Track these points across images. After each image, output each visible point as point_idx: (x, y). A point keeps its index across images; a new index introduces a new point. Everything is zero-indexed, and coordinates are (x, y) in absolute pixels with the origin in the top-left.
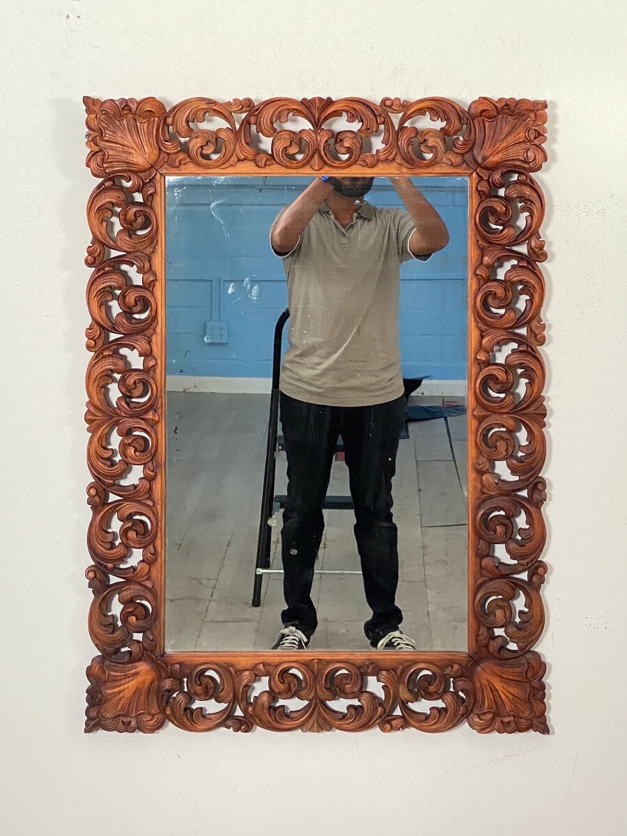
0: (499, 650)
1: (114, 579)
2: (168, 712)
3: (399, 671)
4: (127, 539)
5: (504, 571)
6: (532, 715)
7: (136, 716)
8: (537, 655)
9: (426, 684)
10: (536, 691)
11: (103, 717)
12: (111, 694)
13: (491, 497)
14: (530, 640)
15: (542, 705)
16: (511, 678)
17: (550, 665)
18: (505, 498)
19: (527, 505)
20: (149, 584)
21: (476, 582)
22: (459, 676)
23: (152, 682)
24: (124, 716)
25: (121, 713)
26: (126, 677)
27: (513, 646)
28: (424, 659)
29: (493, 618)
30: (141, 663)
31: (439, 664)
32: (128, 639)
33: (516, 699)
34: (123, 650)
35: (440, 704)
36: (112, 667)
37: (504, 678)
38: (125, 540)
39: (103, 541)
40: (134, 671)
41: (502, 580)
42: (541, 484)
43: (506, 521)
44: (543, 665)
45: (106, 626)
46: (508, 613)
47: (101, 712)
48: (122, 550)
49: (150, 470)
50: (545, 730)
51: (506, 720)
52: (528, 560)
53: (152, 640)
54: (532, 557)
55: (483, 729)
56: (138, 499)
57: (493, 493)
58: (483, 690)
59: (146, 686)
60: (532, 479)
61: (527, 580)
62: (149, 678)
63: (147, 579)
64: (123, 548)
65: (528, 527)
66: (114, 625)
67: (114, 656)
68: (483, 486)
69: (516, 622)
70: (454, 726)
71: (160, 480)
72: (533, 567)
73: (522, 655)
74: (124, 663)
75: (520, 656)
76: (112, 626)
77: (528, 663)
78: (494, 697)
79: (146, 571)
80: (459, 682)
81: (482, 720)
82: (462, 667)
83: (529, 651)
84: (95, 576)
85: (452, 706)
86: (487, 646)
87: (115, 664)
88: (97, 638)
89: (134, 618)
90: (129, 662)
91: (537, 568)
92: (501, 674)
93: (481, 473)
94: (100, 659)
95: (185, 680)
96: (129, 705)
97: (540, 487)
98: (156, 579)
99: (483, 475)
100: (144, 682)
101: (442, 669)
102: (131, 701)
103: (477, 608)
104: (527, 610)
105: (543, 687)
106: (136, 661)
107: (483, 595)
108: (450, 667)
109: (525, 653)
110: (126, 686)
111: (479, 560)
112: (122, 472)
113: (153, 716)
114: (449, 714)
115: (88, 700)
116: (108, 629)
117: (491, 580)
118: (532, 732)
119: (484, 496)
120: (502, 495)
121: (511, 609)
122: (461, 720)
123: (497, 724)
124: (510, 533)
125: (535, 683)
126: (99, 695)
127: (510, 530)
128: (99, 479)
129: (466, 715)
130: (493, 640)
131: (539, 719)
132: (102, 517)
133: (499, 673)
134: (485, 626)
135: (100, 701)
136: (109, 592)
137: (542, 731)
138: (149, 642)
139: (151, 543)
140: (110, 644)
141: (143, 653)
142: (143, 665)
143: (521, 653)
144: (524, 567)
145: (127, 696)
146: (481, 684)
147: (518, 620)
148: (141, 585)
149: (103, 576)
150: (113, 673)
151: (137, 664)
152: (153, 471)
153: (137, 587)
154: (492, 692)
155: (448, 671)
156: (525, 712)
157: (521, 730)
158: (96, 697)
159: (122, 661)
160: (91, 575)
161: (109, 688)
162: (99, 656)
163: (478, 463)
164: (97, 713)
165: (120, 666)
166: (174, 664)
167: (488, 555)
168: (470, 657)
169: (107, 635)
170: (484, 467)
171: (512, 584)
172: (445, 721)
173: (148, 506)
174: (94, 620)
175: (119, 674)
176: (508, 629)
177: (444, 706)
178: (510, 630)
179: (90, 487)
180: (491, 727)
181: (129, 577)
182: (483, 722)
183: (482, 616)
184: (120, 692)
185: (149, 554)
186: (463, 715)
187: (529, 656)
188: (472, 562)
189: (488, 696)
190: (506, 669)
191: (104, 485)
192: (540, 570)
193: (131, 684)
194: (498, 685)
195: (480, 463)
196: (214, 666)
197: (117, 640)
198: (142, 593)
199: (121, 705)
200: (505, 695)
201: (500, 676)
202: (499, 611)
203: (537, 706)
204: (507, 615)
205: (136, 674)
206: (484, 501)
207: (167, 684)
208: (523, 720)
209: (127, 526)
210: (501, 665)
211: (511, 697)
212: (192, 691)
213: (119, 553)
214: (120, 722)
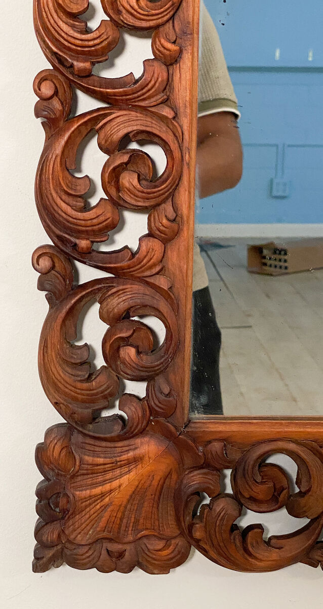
1: (87, 273)
2: (198, 534)
4: (118, 189)
7: (134, 542)
11: (69, 541)
12: (85, 499)
20: (162, 282)
23: (168, 475)
24: (110, 540)
25: (105, 534)
26: (116, 466)
30: (146, 439)
32: (116, 393)
34: (106, 414)
36: (88, 447)
38: (113, 192)
39: (69, 194)
40: (131, 454)
45: (75, 365)
47: (67, 532)
48: (109, 213)
49: (169, 41)
53: (168, 395)
56: (143, 104)
59: (155, 483)
62: (162, 468)
63: (158, 273)
64: (109, 207)
66: (87, 364)
67: (91, 426)
71: (189, 64)
74: (111, 440)
76: (86, 366)
79: (158, 255)
84: (53, 267)
87: (92, 441)
88: (57, 389)
89: (132, 351)
90: (120, 438)
94: (63, 430)
95: (228, 472)
96: (121, 520)
98: (178, 272)
100: (151, 476)
102: (123, 513)
106: (134, 436)
110: (115, 484)
112: (109, 44)
113: (168, 540)
115: (39, 510)
116: (80, 373)
126: (62, 501)
128: (61, 61)
132: (67, 143)
135: (65, 511)
136: (82, 297)
138: (162, 397)
139: (167, 198)
140: (83, 401)
141: (149, 421)
142: (148, 443)
145: (117, 502)
148: (148, 283)
149: (67, 266)
150: (89, 459)
151: (138, 441)
152: (174, 42)
153: (137, 288)
158: (57, 506)
159: (108, 435)
160: (45, 263)
161: (81, 488)
162: (59, 426)
164: (59, 536)
165: (104, 444)
166: (210, 442)
169: (79, 385)
173: (163, 118)
174: (52, 353)
175: (101, 460)
179: (41, 79)
181: (122, 268)
184: (103, 495)
185: (165, 221)
191: (72, 74)
193: (125, 480)
196: (292, 446)
197: (97, 394)
198: (148, 300)
199: (104, 520)
205: (137, 460)
207: (195, 479)
209: (118, 162)
212: (247, 495)
213: (102, 218)
214: (104, 552)
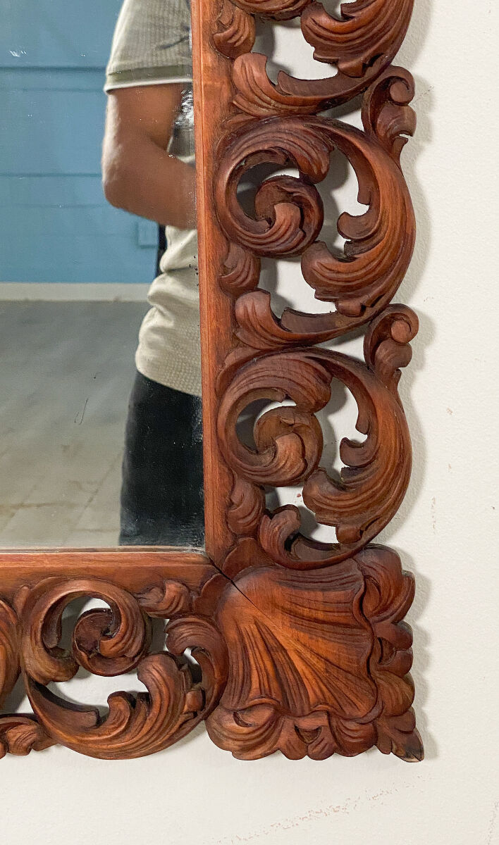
0: (288, 544)
3: (20, 602)
5: (299, 331)
6: (376, 712)
8: (392, 558)
9: (96, 634)
10: (386, 650)
13: (258, 121)
14: (369, 516)
15: (404, 685)
16: (320, 615)
17: (427, 582)
18: (300, 126)
19: (358, 145)
21: (220, 360)
22: (182, 614)
27: (326, 534)
28: (87, 569)
29: (269, 459)
31: (127, 582)
33: (334, 671)
35: (131, 683)
37: (303, 618)
41: (291, 356)
42: (401, 85)
43: (303, 192)
44: (406, 583)
46: (310, 446)
50: (411, 748)
51: (307, 723)
52: (364, 299)
54: (376, 291)
55: (248, 748)
57: (263, 111)
58: (245, 648)
60: (372, 71)
61: (362, 358)
65: (363, 209)
68: (235, 89)
69: (335, 471)
70: (171, 741)
72: (378, 320)
73: (351, 556)
75: (344, 559)
77: (366, 577)
78: (275, 666)
80: (182, 629)
81: (246, 725)
82: (190, 591)
83: (368, 546)
85: (164, 690)
86: (255, 533)
91: (387, 324)
92: (293, 607)
93: (227, 51)
97: (396, 92)
99: (233, 60)
101: (134, 592)
103: (226, 431)
104: (362, 438)
105: (405, 639)
107: (241, 398)
108: (156, 590)
109: (359, 551)
111: (229, 300)
114: (155, 710)
117: (263, 354)
118: (375, 755)
119: (240, 118)
120: (289, 115)
121: (320, 436)
122: (187, 726)
123: (286, 735)
124: (314, 226)
125: (384, 629)
127: (313, 217)
129: (203, 712)
130: (271, 516)
131: (393, 721)
133: (288, 606)
134: (247, 479)
137: (403, 753)
143: (346, 550)
144: (355, 320)
146: (240, 634)
147: (339, 465)
154: (268, 651)
155: (150, 600)
156: (359, 704)
157: (348, 750)
163: (219, 23)
167: (252, 287)
168: (212, 563)
170: (236, 32)
171: (319, 367)
172: (145, 730)
176: (311, 488)
177: (144, 689)
178: (315, 491)
180: (268, 744)
182: (245, 730)
183: (240, 456)
186: (195, 715)
187: (368, 558)
188: (209, 307)
189: (260, 663)
190: (306, 594)
192: (398, 329)
194: (283, 632)
195: (225, 21)
200: (303, 659)
201: (290, 612)
202: (286, 438)
203: (390, 690)
204: (308, 453)
206: (240, 132)
208: (352, 725)
210: (291, 583)
211: (320, 666)
